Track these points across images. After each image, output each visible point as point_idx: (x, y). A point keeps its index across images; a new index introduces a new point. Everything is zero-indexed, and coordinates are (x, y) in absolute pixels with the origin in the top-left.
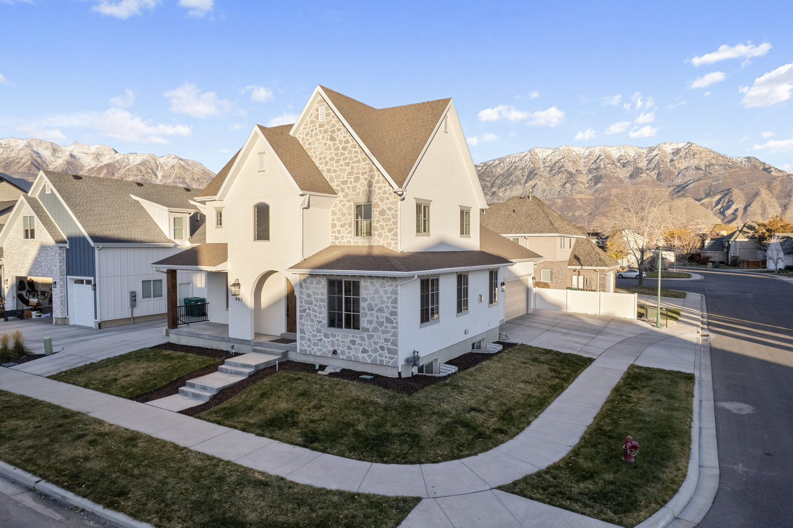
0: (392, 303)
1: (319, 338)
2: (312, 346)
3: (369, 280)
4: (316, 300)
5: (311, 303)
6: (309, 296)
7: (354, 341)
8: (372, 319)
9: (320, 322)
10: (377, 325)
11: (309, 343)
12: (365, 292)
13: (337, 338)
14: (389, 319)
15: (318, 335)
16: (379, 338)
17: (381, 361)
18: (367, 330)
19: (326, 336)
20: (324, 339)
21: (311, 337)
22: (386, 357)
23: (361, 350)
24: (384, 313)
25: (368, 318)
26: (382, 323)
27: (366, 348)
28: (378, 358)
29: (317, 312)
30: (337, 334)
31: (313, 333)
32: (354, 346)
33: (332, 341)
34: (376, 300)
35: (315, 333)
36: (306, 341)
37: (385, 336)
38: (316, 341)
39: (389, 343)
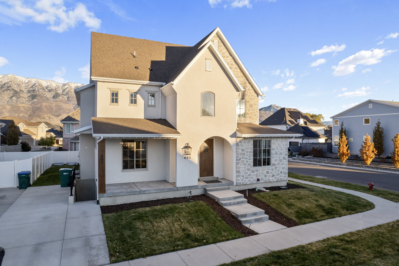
0: (286, 150)
1: (249, 174)
2: (244, 180)
3: (275, 139)
4: (247, 152)
5: (244, 154)
6: (243, 150)
7: (268, 172)
8: (277, 158)
9: (249, 165)
10: (279, 161)
11: (242, 178)
12: (274, 145)
13: (259, 172)
14: (285, 157)
15: (248, 172)
16: (280, 167)
17: (281, 179)
18: (274, 165)
19: (253, 172)
20: (252, 174)
21: (244, 174)
22: (283, 176)
23: (271, 176)
24: (283, 155)
25: (275, 158)
26: (282, 160)
27: (274, 174)
28: (280, 178)
29: (248, 159)
30: (259, 169)
31: (245, 171)
32: (268, 174)
33: (256, 174)
34: (279, 149)
35: (247, 171)
36: (241, 177)
37: (282, 166)
38: (247, 176)
39: (284, 170)
